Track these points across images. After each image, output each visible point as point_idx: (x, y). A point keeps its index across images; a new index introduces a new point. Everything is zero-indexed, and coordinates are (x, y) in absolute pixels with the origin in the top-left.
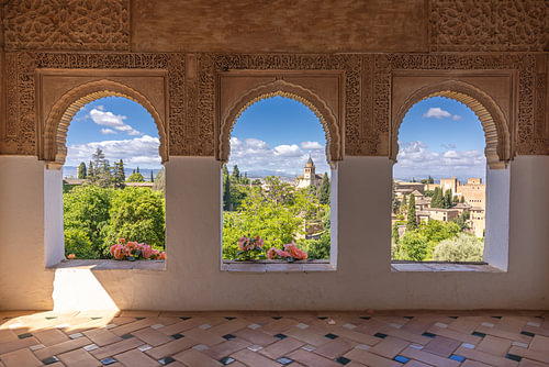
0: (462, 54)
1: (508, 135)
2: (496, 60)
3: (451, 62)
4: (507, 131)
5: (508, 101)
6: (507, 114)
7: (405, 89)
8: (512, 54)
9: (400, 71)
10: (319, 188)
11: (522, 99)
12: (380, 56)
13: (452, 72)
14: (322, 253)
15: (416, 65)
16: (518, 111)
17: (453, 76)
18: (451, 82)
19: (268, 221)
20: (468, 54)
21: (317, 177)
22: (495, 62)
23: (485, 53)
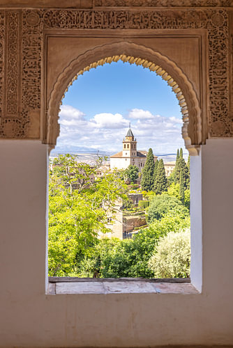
0: (135, 10)
1: (199, 111)
2: (179, 17)
3: (121, 20)
4: (197, 106)
5: (196, 69)
6: (197, 85)
7: (64, 53)
8: (198, 9)
9: (54, 30)
10: (142, 169)
11: (213, 66)
12: (29, 11)
13: (124, 32)
14: (133, 258)
15: (75, 22)
16: (208, 81)
17: (125, 38)
18: (124, 44)
19: (59, 215)
20: (142, 9)
21: (140, 155)
22: (177, 19)
23: (164, 9)
